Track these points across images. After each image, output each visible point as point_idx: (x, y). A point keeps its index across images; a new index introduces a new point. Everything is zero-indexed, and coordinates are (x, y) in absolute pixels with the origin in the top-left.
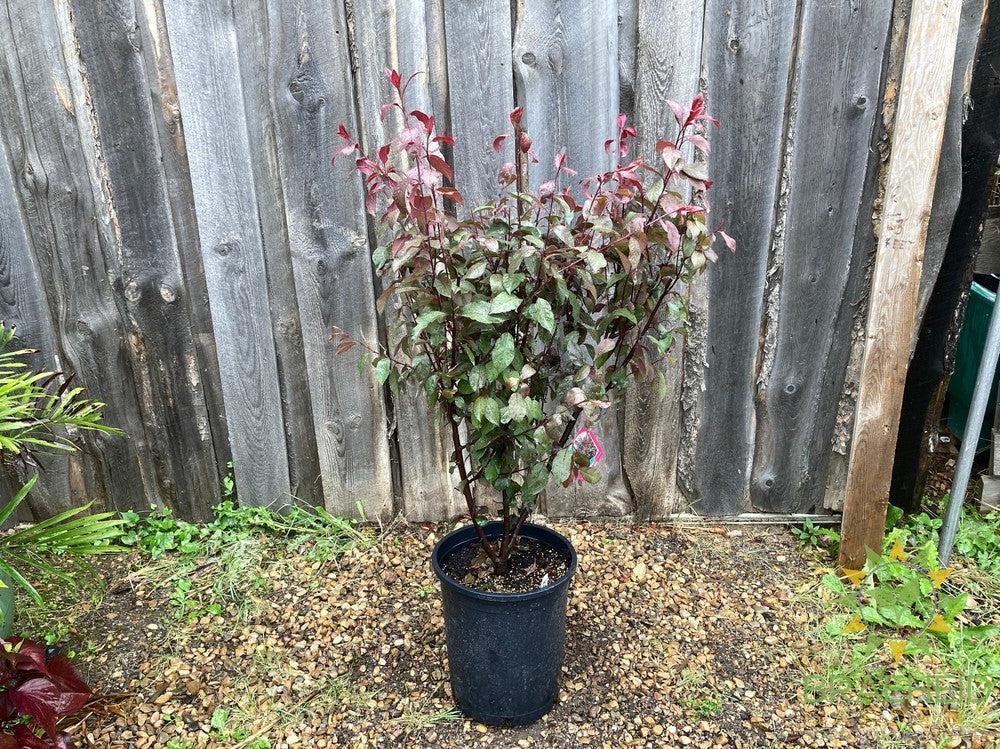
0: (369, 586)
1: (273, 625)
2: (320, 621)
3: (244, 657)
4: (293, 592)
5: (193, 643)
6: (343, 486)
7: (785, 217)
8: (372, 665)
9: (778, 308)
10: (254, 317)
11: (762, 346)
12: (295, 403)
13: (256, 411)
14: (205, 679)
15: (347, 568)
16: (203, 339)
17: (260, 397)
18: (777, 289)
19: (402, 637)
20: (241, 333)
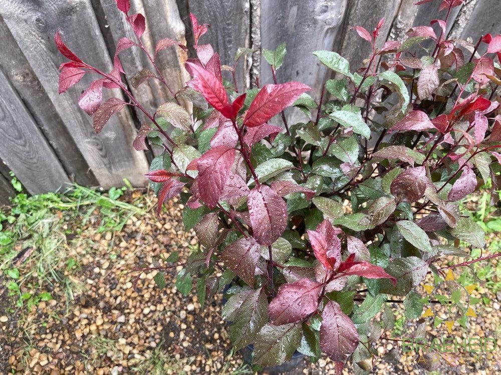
0: (154, 250)
1: (96, 302)
2: (129, 294)
3: (83, 336)
4: (99, 265)
5: (41, 330)
6: (111, 173)
8: (177, 331)
9: (468, 18)
12: (52, 128)
13: (21, 142)
14: (61, 365)
15: (131, 236)
19: (191, 301)
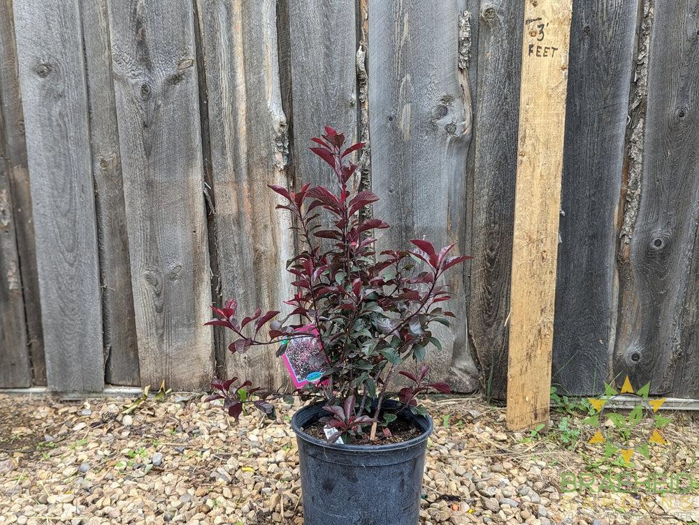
6: (160, 347)
7: (648, 41)
9: (641, 148)
10: (72, 148)
11: (624, 195)
13: (70, 256)
16: (18, 174)
17: (75, 240)
18: (640, 125)
20: (58, 166)
